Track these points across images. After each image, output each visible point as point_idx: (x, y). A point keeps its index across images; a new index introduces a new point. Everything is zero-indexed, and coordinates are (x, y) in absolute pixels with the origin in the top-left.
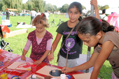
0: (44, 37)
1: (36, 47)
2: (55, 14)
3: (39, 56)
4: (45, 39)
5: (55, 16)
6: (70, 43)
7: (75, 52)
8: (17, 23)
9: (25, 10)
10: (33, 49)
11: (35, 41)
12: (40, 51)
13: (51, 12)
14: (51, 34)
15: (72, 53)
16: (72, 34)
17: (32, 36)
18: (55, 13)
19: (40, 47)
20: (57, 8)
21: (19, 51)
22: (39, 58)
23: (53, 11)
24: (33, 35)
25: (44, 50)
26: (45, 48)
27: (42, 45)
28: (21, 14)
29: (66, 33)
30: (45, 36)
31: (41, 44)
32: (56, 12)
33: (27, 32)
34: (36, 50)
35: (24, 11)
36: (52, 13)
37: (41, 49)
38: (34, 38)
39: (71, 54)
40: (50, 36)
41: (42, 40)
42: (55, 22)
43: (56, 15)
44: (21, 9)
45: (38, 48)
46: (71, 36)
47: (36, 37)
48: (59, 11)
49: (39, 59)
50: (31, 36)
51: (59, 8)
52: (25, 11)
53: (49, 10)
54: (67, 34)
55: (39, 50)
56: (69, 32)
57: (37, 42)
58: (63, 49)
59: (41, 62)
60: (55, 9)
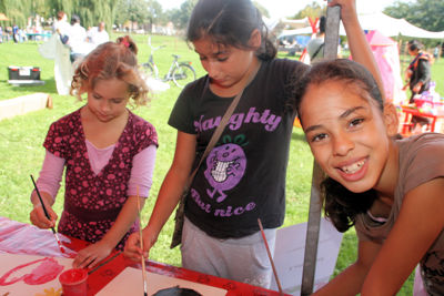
0: (119, 140)
1: (85, 184)
2: (157, 34)
3: (98, 225)
4: (126, 150)
5: (157, 42)
6: (226, 165)
7: (248, 208)
8: (6, 72)
9: (38, 17)
10: (74, 192)
11: (78, 160)
12: (102, 204)
13: (140, 28)
14: (151, 128)
15: (236, 212)
16: (231, 127)
17: (65, 138)
18: (154, 30)
19: (103, 186)
20: (164, 11)
21: (14, 187)
22: (98, 232)
23: (146, 21)
24: (72, 131)
25: (120, 196)
26: (123, 187)
27: (112, 177)
28: (22, 33)
29: (204, 124)
30: (124, 134)
31: (107, 170)
32: (159, 27)
33: (47, 106)
34: (85, 200)
35: (34, 23)
36: (142, 31)
37: (109, 192)
38: (76, 144)
39: (228, 215)
40: (148, 132)
41: (114, 154)
42: (155, 67)
43: (160, 38)
44: (22, 15)
45: (95, 189)
46: (229, 137)
47: (87, 141)
48: (171, 24)
49: (99, 238)
50: (61, 135)
51: (168, 11)
52: (38, 24)
53: (133, 20)
54: (211, 126)
55: (101, 197)
56: (219, 118)
57: (88, 165)
58: (195, 194)
59: (108, 252)
60: (155, 16)
